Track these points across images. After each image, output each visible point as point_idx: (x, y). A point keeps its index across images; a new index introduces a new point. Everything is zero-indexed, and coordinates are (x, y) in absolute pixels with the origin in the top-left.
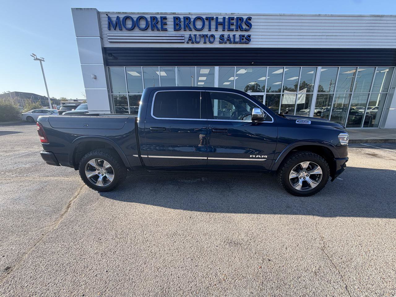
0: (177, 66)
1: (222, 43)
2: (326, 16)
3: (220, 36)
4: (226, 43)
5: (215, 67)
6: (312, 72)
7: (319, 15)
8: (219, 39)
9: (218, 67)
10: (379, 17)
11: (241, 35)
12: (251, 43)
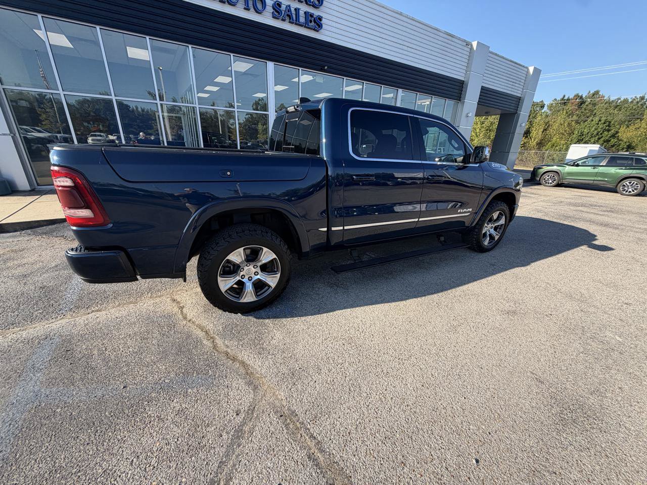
0: (192, 44)
1: (278, 19)
2: (407, 17)
3: (275, 3)
4: (283, 20)
5: (267, 62)
6: (391, 95)
7: (401, 14)
8: (272, 10)
9: (273, 63)
10: (451, 36)
11: (308, 13)
12: (322, 31)
